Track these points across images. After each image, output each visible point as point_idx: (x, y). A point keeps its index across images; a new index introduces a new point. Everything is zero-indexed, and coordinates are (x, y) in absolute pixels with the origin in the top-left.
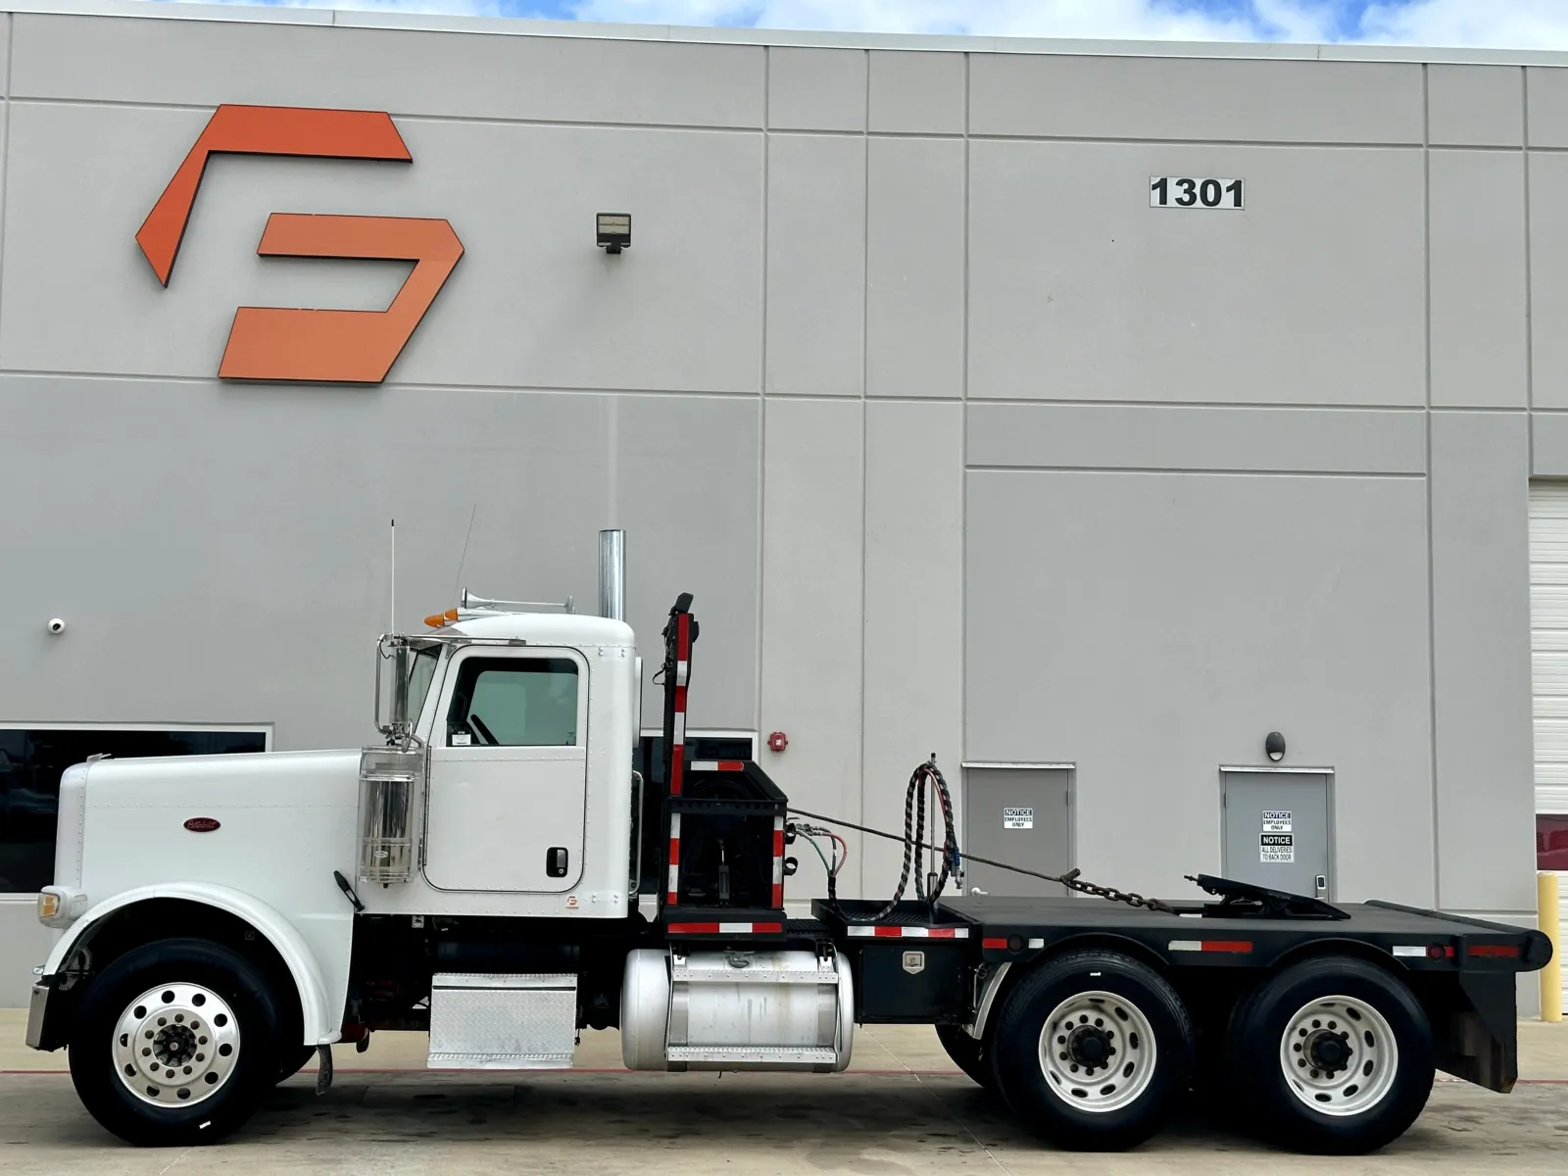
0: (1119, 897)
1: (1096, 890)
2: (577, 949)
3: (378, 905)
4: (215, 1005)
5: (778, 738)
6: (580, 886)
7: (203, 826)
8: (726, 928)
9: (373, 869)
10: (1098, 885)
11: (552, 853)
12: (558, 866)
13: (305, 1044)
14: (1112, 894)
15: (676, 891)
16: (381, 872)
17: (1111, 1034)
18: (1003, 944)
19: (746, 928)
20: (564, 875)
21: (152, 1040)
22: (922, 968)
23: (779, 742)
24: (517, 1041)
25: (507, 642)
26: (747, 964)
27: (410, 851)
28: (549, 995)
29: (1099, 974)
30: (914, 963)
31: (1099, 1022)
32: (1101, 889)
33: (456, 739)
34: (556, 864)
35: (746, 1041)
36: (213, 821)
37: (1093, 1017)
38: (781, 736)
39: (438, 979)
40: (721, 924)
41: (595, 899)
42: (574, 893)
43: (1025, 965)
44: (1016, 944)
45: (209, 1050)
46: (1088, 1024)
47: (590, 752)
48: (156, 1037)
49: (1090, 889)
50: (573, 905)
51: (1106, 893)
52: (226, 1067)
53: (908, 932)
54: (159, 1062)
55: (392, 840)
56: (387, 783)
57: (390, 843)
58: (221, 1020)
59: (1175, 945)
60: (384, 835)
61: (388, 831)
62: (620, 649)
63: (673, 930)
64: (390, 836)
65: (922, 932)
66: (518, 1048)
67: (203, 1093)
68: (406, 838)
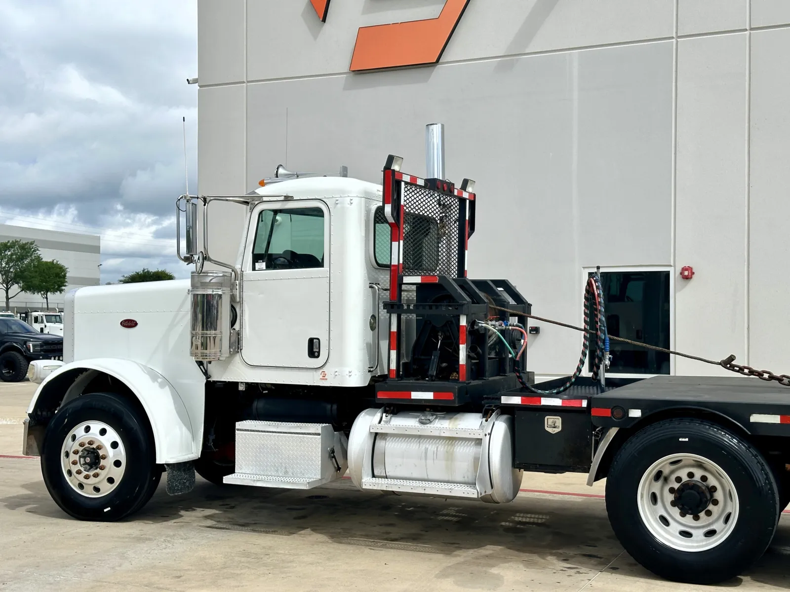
0: (772, 377)
1: (752, 372)
2: (335, 407)
3: (220, 375)
4: (112, 435)
5: (686, 270)
6: (328, 363)
7: (129, 324)
8: (416, 395)
9: (197, 351)
10: (755, 368)
11: (311, 341)
12: (314, 350)
13: (157, 463)
14: (766, 376)
15: (395, 369)
16: (202, 353)
17: (714, 489)
18: (607, 413)
19: (429, 396)
20: (318, 356)
21: (78, 456)
22: (560, 429)
23: (686, 273)
24: (286, 468)
25: (282, 198)
26: (430, 422)
27: (221, 340)
28: (304, 438)
29: (687, 440)
30: (553, 425)
31: (704, 478)
32: (757, 372)
33: (258, 265)
34: (313, 348)
35: (426, 477)
36: (134, 321)
37: (698, 474)
38: (689, 269)
39: (239, 425)
40: (412, 393)
41: (336, 374)
42: (324, 369)
43: (629, 429)
44: (618, 413)
45: (108, 463)
46: (695, 479)
47: (332, 271)
48: (80, 454)
49: (746, 371)
50: (324, 378)
51: (760, 374)
52: (118, 474)
53: (545, 402)
54: (82, 469)
55: (208, 332)
56: (204, 295)
57: (207, 334)
58: (114, 445)
59: (755, 418)
60: (203, 330)
61: (204, 327)
62: (348, 199)
63: (381, 396)
64: (207, 330)
65: (557, 402)
66: (286, 472)
67: (107, 489)
68: (218, 332)
